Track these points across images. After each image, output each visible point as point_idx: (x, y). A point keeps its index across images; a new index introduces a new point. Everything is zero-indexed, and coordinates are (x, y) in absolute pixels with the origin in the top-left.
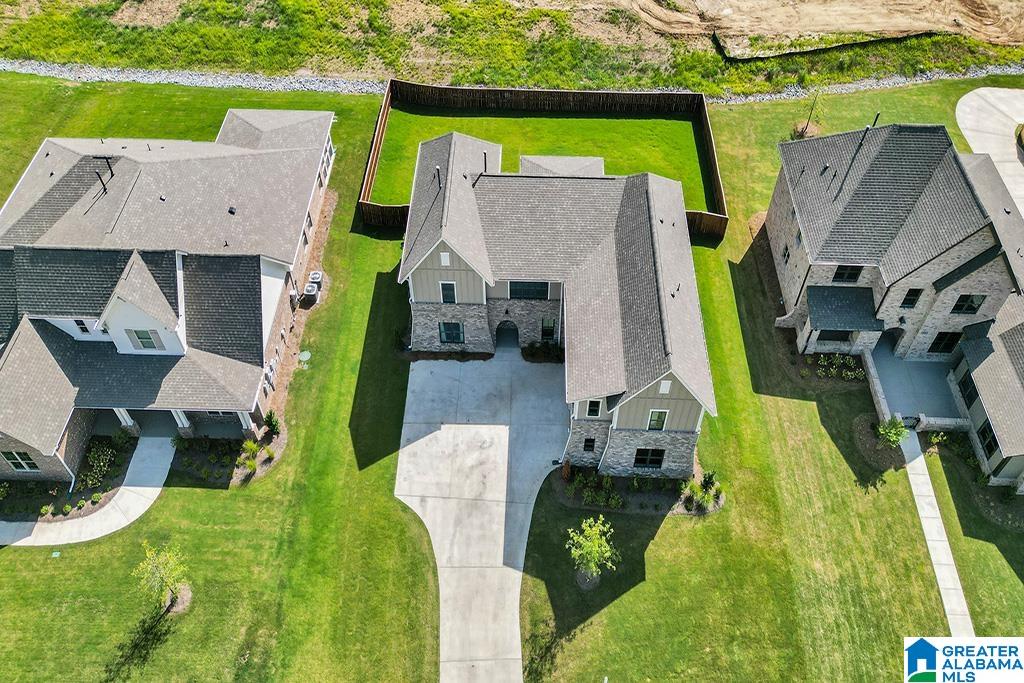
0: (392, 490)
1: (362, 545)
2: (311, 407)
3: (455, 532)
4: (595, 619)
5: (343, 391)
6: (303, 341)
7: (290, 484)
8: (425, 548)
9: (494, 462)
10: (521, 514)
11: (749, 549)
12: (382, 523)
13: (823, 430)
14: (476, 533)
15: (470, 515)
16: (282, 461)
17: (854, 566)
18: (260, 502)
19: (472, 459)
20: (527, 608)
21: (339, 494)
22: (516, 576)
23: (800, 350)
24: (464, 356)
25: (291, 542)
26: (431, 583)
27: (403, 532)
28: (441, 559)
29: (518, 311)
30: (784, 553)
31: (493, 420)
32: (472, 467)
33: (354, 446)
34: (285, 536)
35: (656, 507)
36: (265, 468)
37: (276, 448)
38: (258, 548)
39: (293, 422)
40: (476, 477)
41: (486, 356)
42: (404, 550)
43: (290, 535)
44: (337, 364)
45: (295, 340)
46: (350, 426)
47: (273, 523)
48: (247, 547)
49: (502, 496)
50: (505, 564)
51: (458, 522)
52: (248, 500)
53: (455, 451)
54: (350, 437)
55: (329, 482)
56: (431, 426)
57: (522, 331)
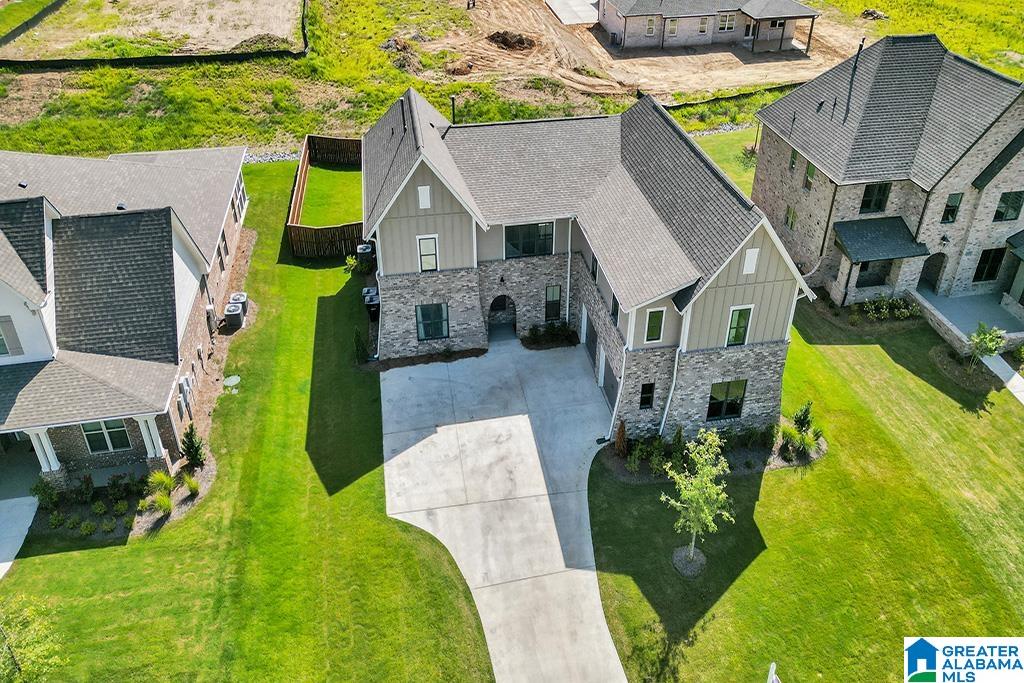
0: (382, 510)
1: (349, 584)
2: (248, 432)
3: (486, 541)
4: (717, 609)
6: (228, 365)
7: (226, 522)
8: (446, 570)
9: (519, 454)
10: (572, 504)
12: (376, 551)
13: (901, 368)
14: (517, 537)
15: (501, 519)
16: (212, 495)
18: (179, 551)
19: (488, 456)
20: (615, 615)
21: (304, 527)
22: (588, 580)
23: (838, 302)
25: (236, 596)
26: (466, 611)
27: (408, 556)
28: (473, 577)
29: (515, 277)
31: (505, 410)
32: (490, 466)
33: (318, 469)
34: (226, 590)
36: (185, 508)
37: (202, 481)
39: (224, 451)
40: (498, 473)
41: (478, 352)
42: (414, 579)
43: (233, 586)
44: (279, 385)
45: (216, 366)
46: (306, 449)
47: (205, 575)
49: (542, 489)
50: (567, 566)
51: (487, 529)
52: (159, 553)
53: (462, 452)
54: (309, 462)
55: (286, 515)
56: (423, 429)
57: (521, 310)
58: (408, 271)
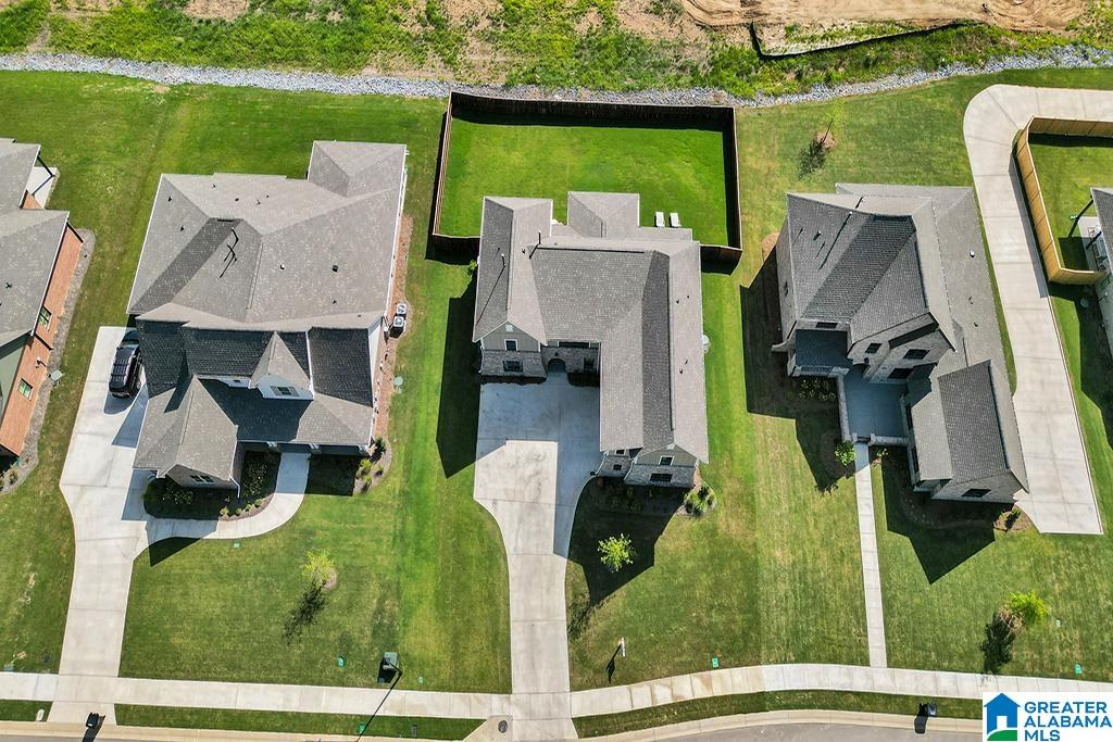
0: (472, 495)
1: (452, 537)
2: (407, 427)
3: (519, 527)
4: (618, 592)
5: (430, 411)
6: (396, 367)
7: (397, 491)
8: (497, 540)
9: (547, 473)
10: (566, 514)
11: (730, 542)
12: (466, 520)
13: (798, 444)
14: (534, 529)
15: (529, 515)
16: (390, 472)
17: (804, 554)
18: (377, 505)
19: (529, 470)
20: (570, 585)
21: (433, 497)
22: (563, 561)
23: (789, 374)
24: (523, 380)
25: (402, 537)
26: (503, 566)
27: (481, 527)
28: (509, 549)
29: (565, 354)
30: (755, 545)
31: (545, 437)
32: (530, 476)
33: (441, 457)
34: (398, 533)
35: (665, 510)
36: (378, 478)
37: (384, 463)
38: (379, 541)
39: (395, 441)
40: (533, 484)
41: (540, 380)
42: (482, 541)
43: (401, 531)
44: (424, 387)
45: (389, 367)
46: (437, 441)
47: (388, 523)
48: (372, 541)
49: (553, 500)
50: (555, 552)
51: (521, 520)
52: (368, 504)
53: (517, 463)
54: (438, 451)
55: (425, 487)
56: (499, 442)
57: (568, 364)
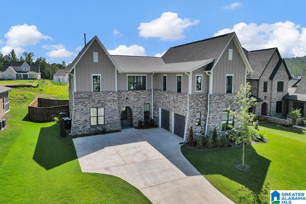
19: (131, 152)
29: (132, 98)
32: (134, 154)
40: (139, 155)
41: (117, 131)
50: (188, 176)
57: (134, 114)
58: (87, 90)
